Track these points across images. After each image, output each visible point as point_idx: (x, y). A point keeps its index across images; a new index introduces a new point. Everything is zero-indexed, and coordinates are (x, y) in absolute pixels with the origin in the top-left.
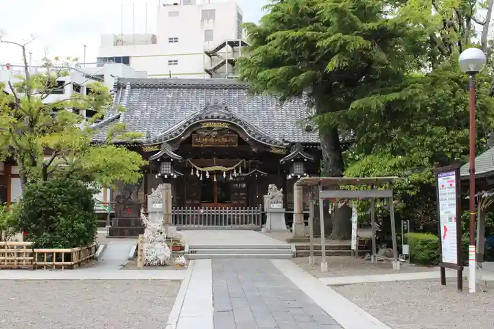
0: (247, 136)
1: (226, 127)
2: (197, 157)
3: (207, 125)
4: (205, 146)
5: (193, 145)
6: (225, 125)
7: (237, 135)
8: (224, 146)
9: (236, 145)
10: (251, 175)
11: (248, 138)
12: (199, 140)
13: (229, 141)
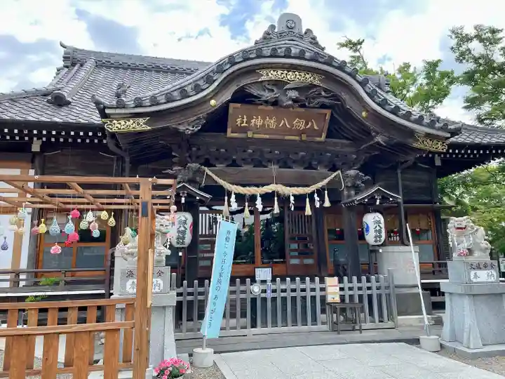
0: (365, 106)
1: (317, 82)
2: (234, 164)
3: (273, 75)
4: (256, 136)
5: (229, 130)
6: (314, 78)
7: (328, 112)
8: (297, 138)
9: (323, 138)
10: (366, 200)
11: (367, 111)
12: (244, 122)
13: (307, 127)
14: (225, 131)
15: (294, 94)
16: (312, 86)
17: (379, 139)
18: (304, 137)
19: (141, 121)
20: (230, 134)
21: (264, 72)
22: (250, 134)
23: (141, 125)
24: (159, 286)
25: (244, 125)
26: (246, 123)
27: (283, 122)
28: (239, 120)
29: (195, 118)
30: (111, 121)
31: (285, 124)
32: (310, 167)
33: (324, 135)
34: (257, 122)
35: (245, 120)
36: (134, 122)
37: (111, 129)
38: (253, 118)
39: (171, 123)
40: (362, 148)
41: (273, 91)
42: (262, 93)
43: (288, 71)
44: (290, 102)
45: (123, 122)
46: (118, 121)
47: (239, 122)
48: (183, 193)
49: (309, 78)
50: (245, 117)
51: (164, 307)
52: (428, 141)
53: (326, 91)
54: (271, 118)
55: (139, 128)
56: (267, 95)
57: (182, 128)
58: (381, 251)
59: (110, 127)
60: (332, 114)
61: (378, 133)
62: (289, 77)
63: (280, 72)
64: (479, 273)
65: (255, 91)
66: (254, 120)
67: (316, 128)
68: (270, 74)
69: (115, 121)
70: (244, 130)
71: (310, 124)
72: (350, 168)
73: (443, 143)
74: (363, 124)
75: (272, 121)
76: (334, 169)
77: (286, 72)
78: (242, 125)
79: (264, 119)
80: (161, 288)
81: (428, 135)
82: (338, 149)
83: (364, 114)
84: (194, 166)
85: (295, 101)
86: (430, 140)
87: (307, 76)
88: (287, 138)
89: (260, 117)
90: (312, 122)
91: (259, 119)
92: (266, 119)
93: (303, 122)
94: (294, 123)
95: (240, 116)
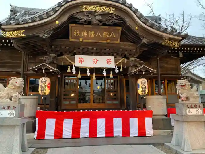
1: (111, 12)
3: (89, 8)
4: (84, 41)
5: (70, 38)
6: (110, 10)
7: (120, 28)
8: (105, 42)
9: (118, 42)
10: (138, 72)
11: (138, 26)
12: (78, 34)
13: (110, 36)
14: (69, 38)
15: (99, 18)
16: (109, 14)
17: (144, 41)
18: (109, 41)
19: (21, 32)
20: (71, 40)
21: (84, 7)
22: (81, 40)
23: (20, 34)
24: (13, 115)
25: (78, 35)
27: (97, 33)
28: (75, 33)
29: (48, 30)
30: (6, 32)
31: (99, 34)
33: (119, 40)
34: (84, 33)
36: (17, 33)
37: (6, 36)
38: (82, 32)
39: (36, 33)
41: (88, 16)
42: (83, 17)
43: (97, 6)
44: (97, 22)
45: (11, 33)
46: (9, 32)
48: (44, 68)
49: (108, 10)
50: (78, 31)
51: (15, 125)
52: (170, 42)
53: (116, 16)
54: (91, 31)
55: (19, 35)
56: (85, 18)
57: (41, 35)
58: (145, 98)
59: (5, 35)
61: (144, 38)
62: (97, 9)
63: (92, 7)
64: (191, 110)
65: (79, 16)
66: (82, 33)
67: (115, 36)
68: (87, 8)
69: (7, 32)
70: (78, 38)
71: (111, 34)
72: (132, 57)
73: (178, 43)
74: (137, 34)
75: (92, 33)
77: (95, 7)
79: (88, 32)
80: (14, 115)
81: (170, 39)
82: (127, 47)
83: (136, 28)
84: (53, 55)
85: (100, 21)
86: (171, 41)
87: (107, 8)
88: (100, 41)
89: (85, 31)
90: (112, 33)
91: (85, 32)
92: (89, 32)
93: (108, 33)
94: (103, 34)
95: (76, 31)
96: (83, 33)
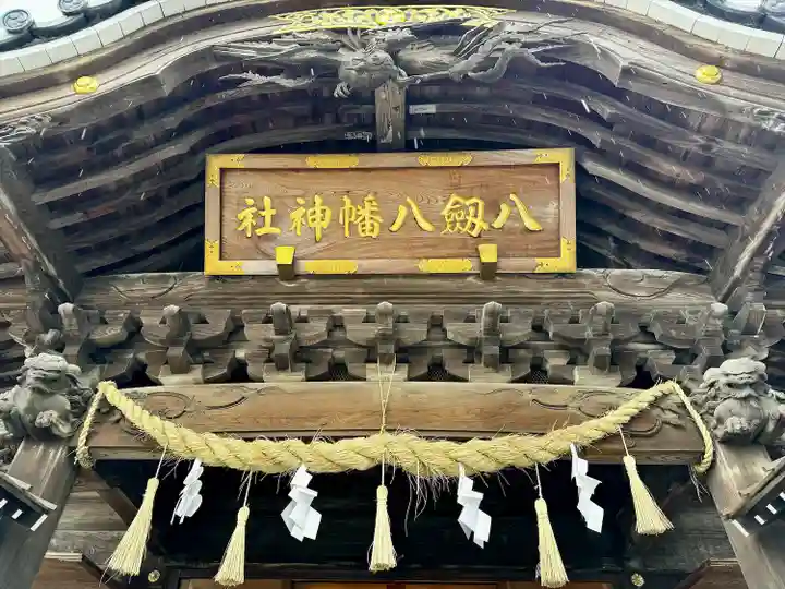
2: (238, 374)
7: (563, 159)
8: (466, 265)
9: (566, 260)
12: (268, 220)
13: (497, 224)
18: (489, 254)
20: (213, 264)
25: (267, 229)
26: (273, 224)
27: (403, 211)
28: (248, 216)
31: (410, 217)
32: (537, 373)
34: (312, 217)
35: (268, 213)
38: (296, 205)
40: (737, 272)
47: (248, 223)
50: (267, 201)
54: (359, 202)
60: (580, 171)
62: (383, 19)
63: (350, 13)
66: (297, 215)
67: (531, 224)
68: (315, 20)
71: (505, 210)
75: (365, 213)
76: (643, 380)
78: (260, 232)
79: (334, 203)
88: (427, 266)
89: (318, 200)
90: (513, 204)
91: (318, 209)
92: (343, 204)
93: (476, 205)
94: (445, 212)
95: (250, 201)
96: (305, 215)
